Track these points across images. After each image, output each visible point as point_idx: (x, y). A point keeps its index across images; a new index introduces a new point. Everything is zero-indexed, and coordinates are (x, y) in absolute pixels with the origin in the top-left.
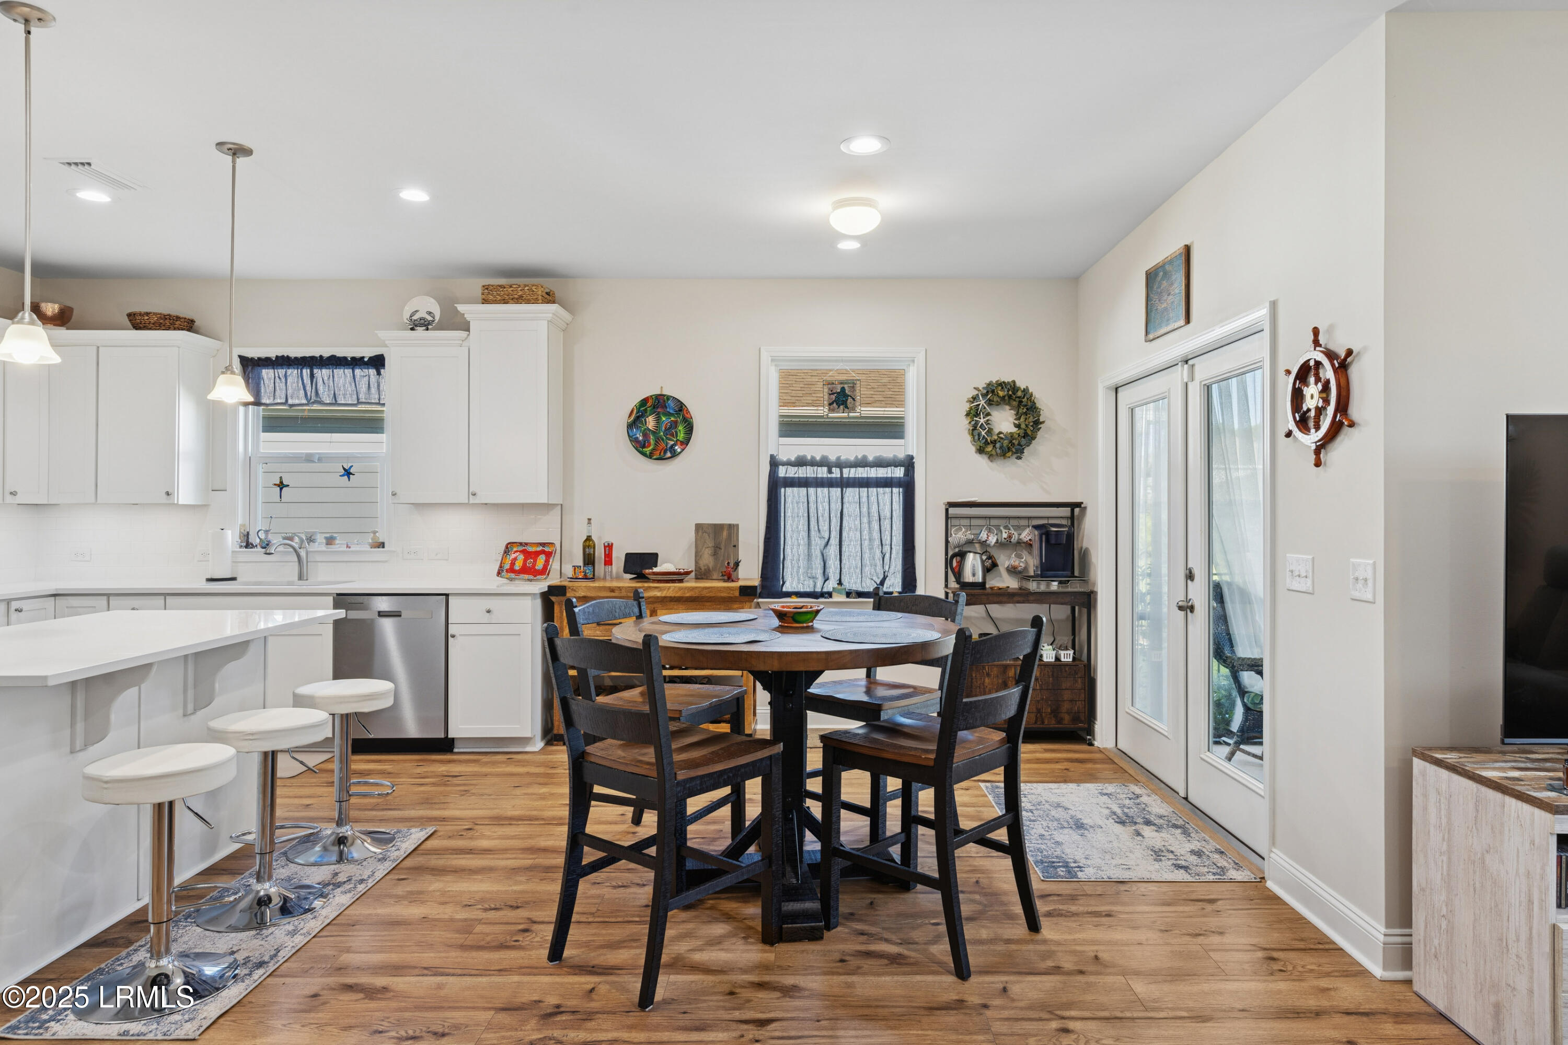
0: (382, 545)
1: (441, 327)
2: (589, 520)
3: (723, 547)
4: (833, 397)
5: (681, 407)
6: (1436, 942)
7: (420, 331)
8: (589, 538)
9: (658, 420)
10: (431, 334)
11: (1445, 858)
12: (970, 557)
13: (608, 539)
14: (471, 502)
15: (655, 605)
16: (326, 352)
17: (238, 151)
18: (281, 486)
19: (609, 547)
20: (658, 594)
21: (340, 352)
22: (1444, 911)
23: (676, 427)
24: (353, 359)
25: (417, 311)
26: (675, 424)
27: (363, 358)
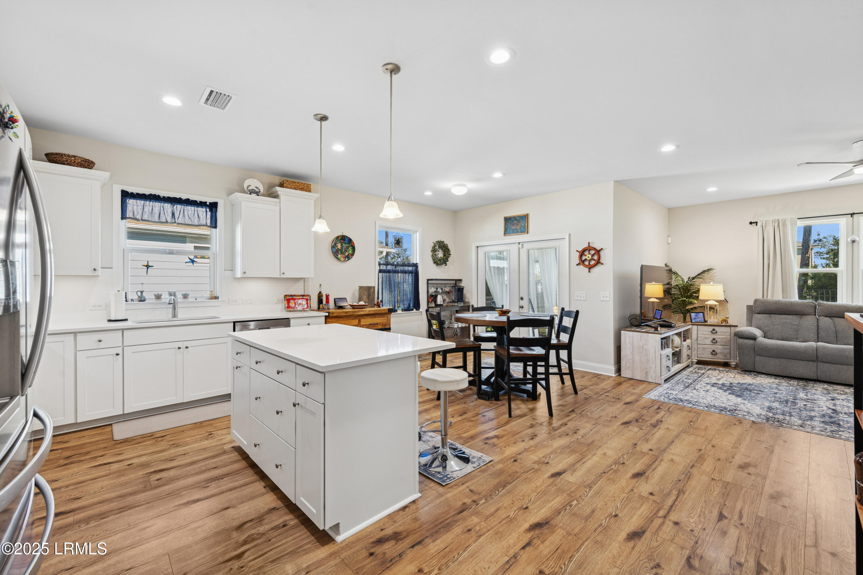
0: (216, 298)
1: (263, 195)
2: (320, 285)
3: (371, 295)
4: (396, 241)
5: (350, 241)
6: (629, 365)
7: (254, 196)
8: (320, 293)
9: (342, 245)
10: (260, 197)
11: (631, 349)
12: (439, 296)
13: (327, 293)
14: (282, 277)
15: (360, 318)
16: (184, 197)
17: (324, 118)
18: (148, 266)
19: (327, 296)
20: (363, 313)
21: (192, 198)
22: (631, 358)
23: (348, 248)
24: (201, 202)
25: (250, 186)
26: (348, 247)
27: (206, 202)
